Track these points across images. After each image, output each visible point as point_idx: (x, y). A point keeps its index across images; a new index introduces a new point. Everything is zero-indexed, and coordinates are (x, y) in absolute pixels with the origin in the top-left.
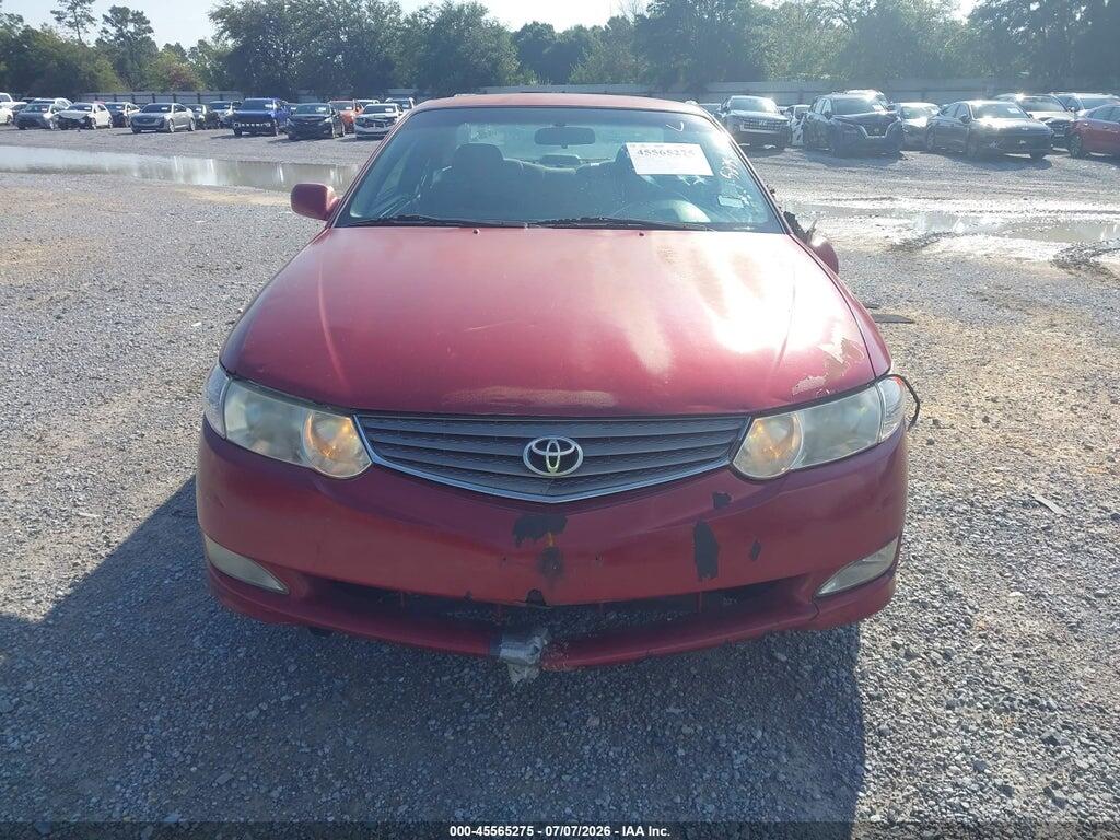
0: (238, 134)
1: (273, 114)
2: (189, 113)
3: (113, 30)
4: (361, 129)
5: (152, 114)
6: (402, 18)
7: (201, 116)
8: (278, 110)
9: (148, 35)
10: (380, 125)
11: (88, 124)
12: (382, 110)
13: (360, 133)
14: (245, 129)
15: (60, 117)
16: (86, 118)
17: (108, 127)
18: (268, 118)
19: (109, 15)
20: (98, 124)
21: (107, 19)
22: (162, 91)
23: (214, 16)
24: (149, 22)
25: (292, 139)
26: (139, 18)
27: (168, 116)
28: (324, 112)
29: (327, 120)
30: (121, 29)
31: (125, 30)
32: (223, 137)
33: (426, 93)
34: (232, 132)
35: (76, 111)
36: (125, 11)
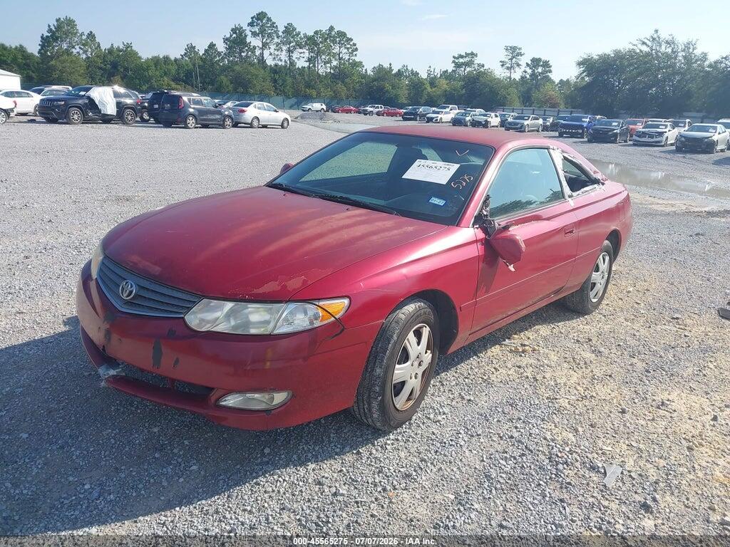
0: (561, 135)
1: (585, 125)
2: (541, 121)
3: (529, 71)
4: (638, 139)
5: (518, 121)
6: (707, 63)
7: (548, 124)
8: (589, 122)
9: (548, 74)
10: (651, 136)
11: (486, 125)
12: (657, 126)
13: (636, 141)
14: (566, 133)
15: (473, 120)
16: (486, 121)
17: (497, 127)
18: (581, 127)
19: (530, 63)
20: (492, 125)
21: (528, 65)
22: (539, 107)
23: (579, 64)
24: (550, 67)
25: (590, 141)
26: (546, 65)
27: (526, 123)
28: (616, 126)
29: (615, 131)
30: (534, 70)
31: (536, 71)
32: (550, 137)
33: (711, 116)
34: (557, 134)
35: (482, 117)
36: (539, 60)
